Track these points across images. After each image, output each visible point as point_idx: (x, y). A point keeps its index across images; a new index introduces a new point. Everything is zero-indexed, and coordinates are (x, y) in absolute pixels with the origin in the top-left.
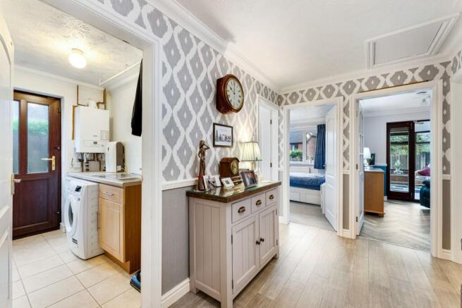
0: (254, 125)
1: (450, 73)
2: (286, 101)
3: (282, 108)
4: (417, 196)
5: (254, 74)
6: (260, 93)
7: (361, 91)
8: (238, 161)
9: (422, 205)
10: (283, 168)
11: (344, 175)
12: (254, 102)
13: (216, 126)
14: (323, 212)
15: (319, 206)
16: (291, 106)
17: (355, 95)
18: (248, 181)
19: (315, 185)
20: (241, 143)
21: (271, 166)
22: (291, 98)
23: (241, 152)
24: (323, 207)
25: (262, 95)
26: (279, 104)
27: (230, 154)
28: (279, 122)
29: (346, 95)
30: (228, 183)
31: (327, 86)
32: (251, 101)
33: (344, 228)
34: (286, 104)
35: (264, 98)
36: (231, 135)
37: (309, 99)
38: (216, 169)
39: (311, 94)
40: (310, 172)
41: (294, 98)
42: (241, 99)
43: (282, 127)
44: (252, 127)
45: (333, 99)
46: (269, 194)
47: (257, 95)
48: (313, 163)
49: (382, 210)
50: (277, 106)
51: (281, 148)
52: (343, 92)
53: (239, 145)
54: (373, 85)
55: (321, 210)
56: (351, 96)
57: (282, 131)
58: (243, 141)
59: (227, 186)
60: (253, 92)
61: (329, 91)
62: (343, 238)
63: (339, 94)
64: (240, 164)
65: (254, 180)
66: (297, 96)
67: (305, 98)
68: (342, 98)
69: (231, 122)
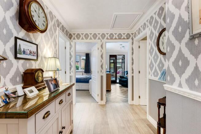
0: (55, 47)
1: (134, 38)
2: (74, 38)
3: (72, 41)
4: (118, 81)
5: (55, 13)
6: (60, 27)
7: (107, 39)
8: (43, 71)
9: (119, 84)
10: (72, 74)
11: (101, 76)
12: (55, 32)
13: (18, 40)
14: (90, 94)
15: (89, 90)
16: (76, 40)
17: (105, 40)
18: (52, 87)
19: (86, 81)
20: (45, 58)
21: (65, 73)
22: (77, 36)
23: (46, 64)
24: (90, 91)
25: (60, 29)
26: (70, 38)
27: (35, 65)
28: (70, 49)
29: (102, 39)
30: (31, 92)
31: (94, 34)
32: (53, 30)
33: (101, 100)
34: (74, 39)
35: (62, 31)
36: (36, 51)
37: (86, 38)
38: (19, 79)
39: (87, 36)
40: (82, 75)
41: (78, 36)
42: (45, 24)
43: (72, 51)
44: (54, 48)
45: (97, 40)
46: (67, 93)
47: (57, 28)
48: (84, 71)
49: (110, 88)
50: (69, 39)
51: (71, 63)
52: (101, 38)
53: (44, 59)
54: (111, 37)
55: (89, 93)
56: (104, 40)
57: (72, 54)
58: (47, 56)
59: (30, 95)
60: (54, 25)
61: (95, 36)
62: (101, 105)
63: (99, 39)
64: (44, 73)
65: (57, 85)
66: (80, 36)
67: (84, 38)
68: (100, 40)
69: (36, 40)
